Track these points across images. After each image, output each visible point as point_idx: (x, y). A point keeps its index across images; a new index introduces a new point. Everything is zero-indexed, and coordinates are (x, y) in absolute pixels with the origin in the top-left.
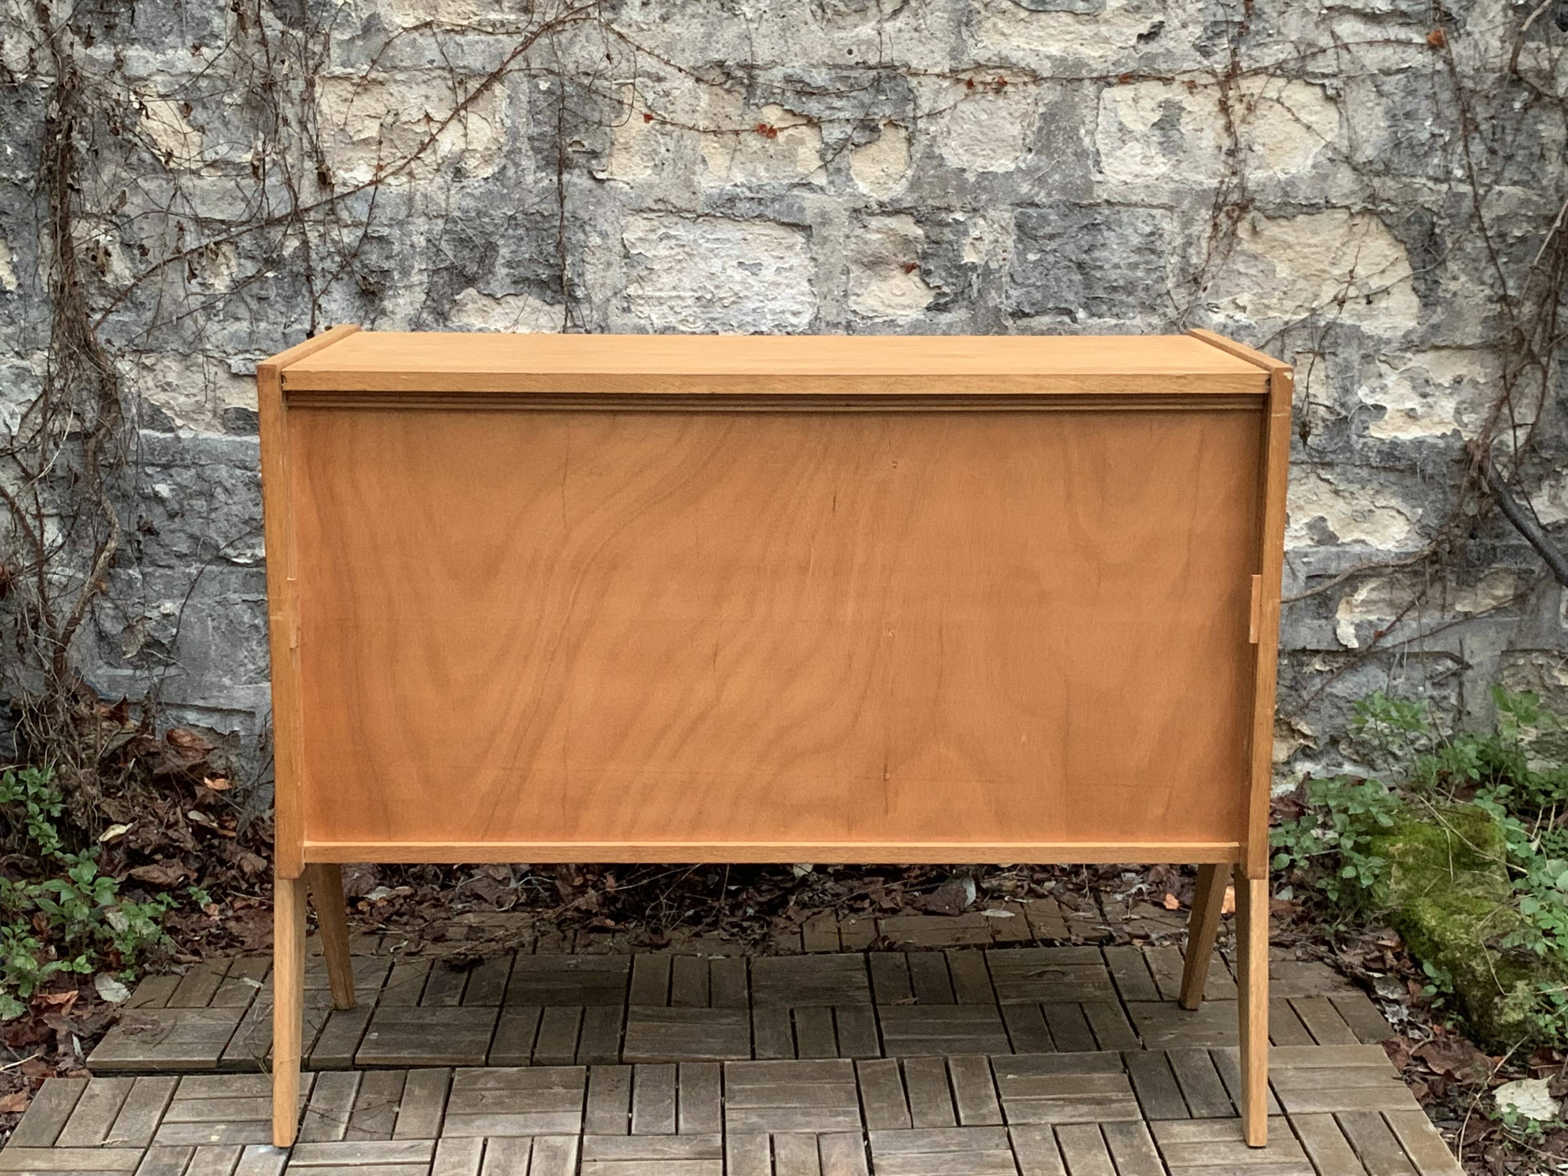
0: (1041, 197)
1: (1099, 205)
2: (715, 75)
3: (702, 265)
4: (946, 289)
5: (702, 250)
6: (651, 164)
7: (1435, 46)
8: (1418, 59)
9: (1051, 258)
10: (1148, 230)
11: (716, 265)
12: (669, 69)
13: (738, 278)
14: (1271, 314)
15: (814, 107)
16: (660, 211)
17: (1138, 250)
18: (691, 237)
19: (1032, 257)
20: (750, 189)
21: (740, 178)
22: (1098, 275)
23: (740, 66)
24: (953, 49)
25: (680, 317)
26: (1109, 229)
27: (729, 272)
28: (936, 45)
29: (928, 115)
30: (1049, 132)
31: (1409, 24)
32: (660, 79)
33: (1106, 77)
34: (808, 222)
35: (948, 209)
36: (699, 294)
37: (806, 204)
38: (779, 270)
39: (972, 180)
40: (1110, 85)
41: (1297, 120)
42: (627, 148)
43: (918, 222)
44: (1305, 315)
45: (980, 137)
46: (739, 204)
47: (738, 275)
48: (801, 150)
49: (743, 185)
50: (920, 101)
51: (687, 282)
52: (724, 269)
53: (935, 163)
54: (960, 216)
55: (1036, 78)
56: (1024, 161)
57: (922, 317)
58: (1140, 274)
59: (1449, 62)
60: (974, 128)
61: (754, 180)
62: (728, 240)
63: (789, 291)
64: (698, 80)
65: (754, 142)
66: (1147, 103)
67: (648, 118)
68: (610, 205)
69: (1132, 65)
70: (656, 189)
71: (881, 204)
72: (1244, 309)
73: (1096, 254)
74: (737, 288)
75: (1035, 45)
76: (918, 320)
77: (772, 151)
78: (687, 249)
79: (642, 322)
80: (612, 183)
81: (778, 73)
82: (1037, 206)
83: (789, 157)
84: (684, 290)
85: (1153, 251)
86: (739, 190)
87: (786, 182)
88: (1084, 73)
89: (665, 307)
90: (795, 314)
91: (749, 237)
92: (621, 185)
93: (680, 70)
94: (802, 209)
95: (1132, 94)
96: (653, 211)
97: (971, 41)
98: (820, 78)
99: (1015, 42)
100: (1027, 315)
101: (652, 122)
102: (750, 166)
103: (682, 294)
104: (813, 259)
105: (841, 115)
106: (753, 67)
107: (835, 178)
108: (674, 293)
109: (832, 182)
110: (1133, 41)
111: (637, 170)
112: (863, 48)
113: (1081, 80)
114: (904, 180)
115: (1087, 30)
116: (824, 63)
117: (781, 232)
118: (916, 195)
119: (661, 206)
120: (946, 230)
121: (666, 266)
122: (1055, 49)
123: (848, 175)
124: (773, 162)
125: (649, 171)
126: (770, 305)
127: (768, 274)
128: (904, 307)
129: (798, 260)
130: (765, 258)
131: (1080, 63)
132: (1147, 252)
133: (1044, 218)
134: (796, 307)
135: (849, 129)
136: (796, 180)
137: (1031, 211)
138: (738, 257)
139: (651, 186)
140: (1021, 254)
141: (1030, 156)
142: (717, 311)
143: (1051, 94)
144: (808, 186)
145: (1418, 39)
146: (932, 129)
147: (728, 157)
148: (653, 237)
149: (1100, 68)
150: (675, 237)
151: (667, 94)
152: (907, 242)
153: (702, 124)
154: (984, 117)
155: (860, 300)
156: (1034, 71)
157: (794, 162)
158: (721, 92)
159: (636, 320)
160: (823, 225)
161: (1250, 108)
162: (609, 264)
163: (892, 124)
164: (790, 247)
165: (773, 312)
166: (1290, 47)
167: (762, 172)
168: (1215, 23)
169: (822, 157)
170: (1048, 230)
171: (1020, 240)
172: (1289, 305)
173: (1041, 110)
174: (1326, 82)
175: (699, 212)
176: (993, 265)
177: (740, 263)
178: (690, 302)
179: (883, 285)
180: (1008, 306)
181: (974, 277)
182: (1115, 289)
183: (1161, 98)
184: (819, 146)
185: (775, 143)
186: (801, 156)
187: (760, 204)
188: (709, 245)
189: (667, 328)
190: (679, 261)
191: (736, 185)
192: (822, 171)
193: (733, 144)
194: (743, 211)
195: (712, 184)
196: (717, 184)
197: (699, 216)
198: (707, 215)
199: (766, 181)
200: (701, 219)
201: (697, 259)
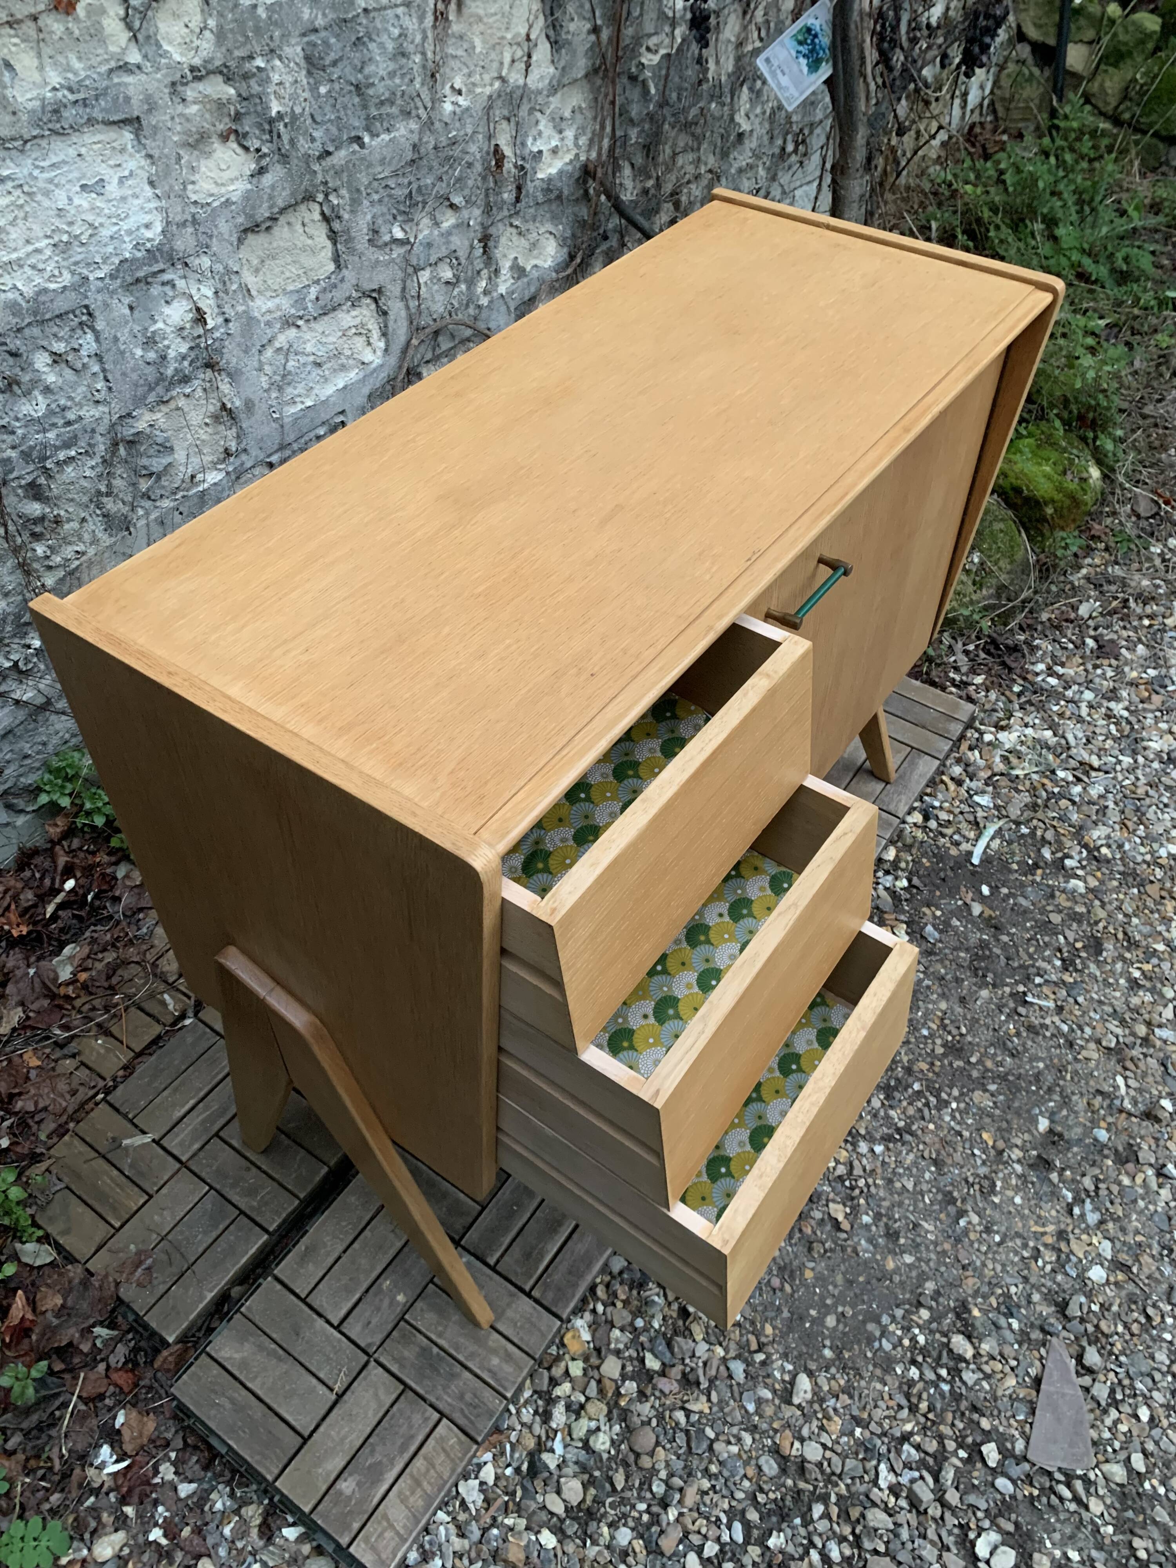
0: (320, 22)
1: (358, 15)
3: (46, 203)
4: (265, 150)
5: (41, 184)
9: (337, 86)
10: (396, 32)
11: (61, 198)
13: (85, 205)
14: (478, 90)
17: (394, 58)
18: (26, 172)
19: (323, 90)
20: (71, 90)
21: (55, 79)
22: (371, 92)
25: (47, 275)
26: (371, 39)
27: (77, 201)
34: (136, 114)
35: (251, 57)
36: (56, 239)
37: (131, 91)
38: (122, 180)
39: (264, 16)
43: (228, 80)
44: (497, 84)
46: (65, 114)
47: (85, 201)
48: (105, 22)
49: (62, 86)
51: (38, 230)
52: (70, 199)
54: (260, 62)
57: (249, 186)
58: (397, 81)
61: (70, 75)
62: (64, 162)
63: (136, 202)
65: (56, 25)
71: (193, 69)
72: (460, 93)
73: (367, 71)
74: (90, 218)
76: (248, 191)
77: (77, 32)
78: (26, 188)
79: (10, 295)
82: (316, 30)
83: (96, 34)
84: (38, 239)
85: (403, 55)
86: (59, 94)
87: (104, 69)
89: (27, 269)
90: (147, 226)
91: (83, 151)
94: (127, 99)
100: (329, 153)
102: (61, 59)
103: (38, 245)
104: (149, 156)
107: (146, 49)
108: (30, 248)
109: (145, 56)
114: (207, 33)
117: (111, 134)
118: (224, 49)
120: (253, 82)
123: (157, 41)
124: (82, 46)
126: (125, 226)
127: (112, 189)
128: (232, 180)
129: (135, 162)
130: (104, 171)
132: (399, 57)
133: (326, 43)
134: (147, 218)
136: (113, 64)
137: (313, 37)
138: (79, 180)
140: (314, 89)
142: (78, 253)
144: (125, 68)
147: (32, 54)
152: (220, 105)
155: (197, 187)
157: (103, 41)
160: (150, 111)
164: (123, 150)
165: (129, 232)
167: (77, 65)
169: (129, 27)
170: (332, 56)
171: (310, 73)
172: (487, 78)
175: (27, 136)
176: (298, 110)
177: (83, 187)
178: (48, 252)
179: (211, 163)
180: (316, 149)
181: (281, 127)
182: (382, 103)
184: (122, 12)
185: (77, 20)
186: (108, 31)
187: (85, 106)
188: (46, 175)
189: (38, 293)
190: (21, 206)
191: (55, 89)
192: (133, 44)
193: (33, 33)
194: (71, 120)
195: (29, 96)
196: (35, 93)
197: (26, 142)
198: (35, 137)
199: (83, 74)
200: (29, 144)
201: (39, 197)
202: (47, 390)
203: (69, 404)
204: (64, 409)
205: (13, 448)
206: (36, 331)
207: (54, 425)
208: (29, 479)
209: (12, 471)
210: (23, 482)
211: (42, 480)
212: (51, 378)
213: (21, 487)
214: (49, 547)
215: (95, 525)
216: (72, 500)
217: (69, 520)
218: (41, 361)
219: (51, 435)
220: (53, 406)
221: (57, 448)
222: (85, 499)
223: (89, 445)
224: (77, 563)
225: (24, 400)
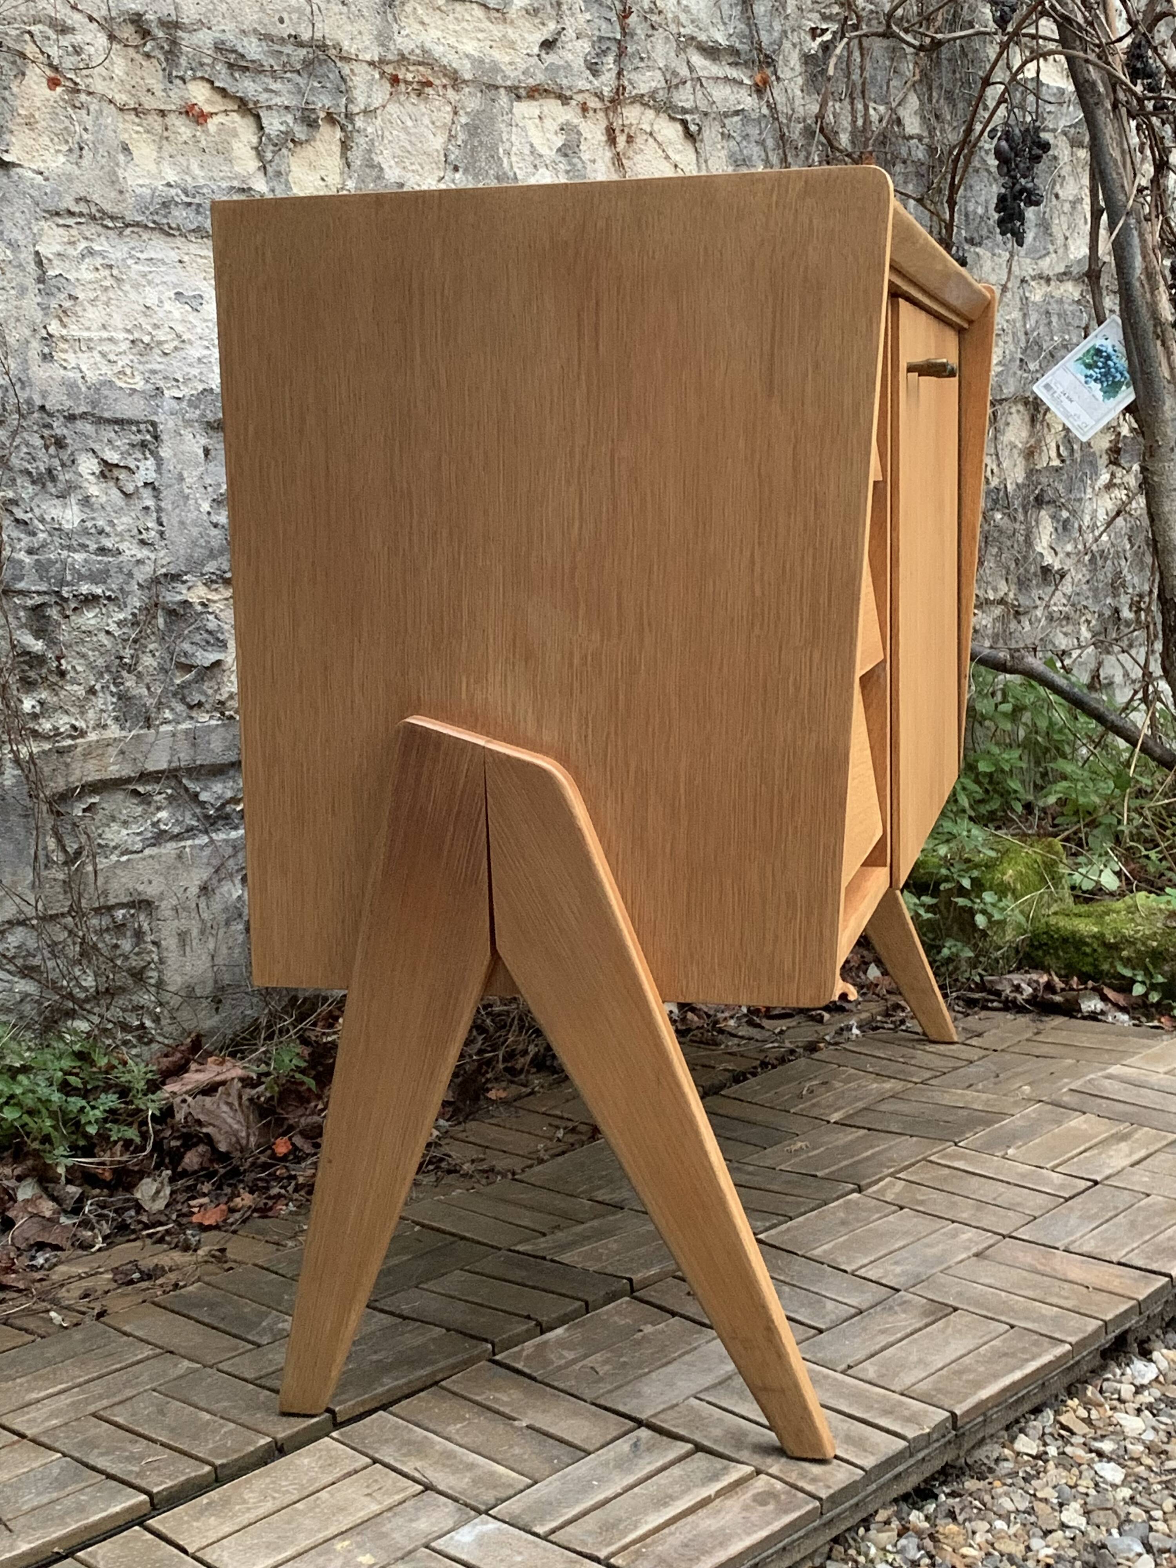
2: (128, 32)
3: (133, 295)
5: (133, 275)
6: (65, 148)
7: (759, 90)
8: (749, 102)
11: (151, 297)
12: (77, 16)
13: (177, 315)
15: (248, 87)
16: (81, 215)
18: (119, 255)
20: (185, 191)
21: (171, 176)
23: (163, 23)
24: (380, 34)
25: (118, 368)
27: (167, 306)
28: (361, 25)
29: (365, 112)
30: (474, 148)
31: (737, 64)
32: (64, 30)
33: (517, 88)
36: (136, 335)
40: (519, 97)
41: (667, 157)
42: (30, 123)
45: (409, 148)
46: (175, 212)
47: (177, 310)
48: (236, 145)
49: (178, 186)
50: (356, 93)
51: (117, 320)
52: (161, 301)
53: (375, 173)
55: (456, 81)
56: (453, 181)
59: (772, 107)
60: (403, 136)
61: (189, 180)
62: (162, 261)
64: (112, 37)
65: (183, 129)
66: (552, 126)
67: (53, 83)
68: (18, 202)
69: (540, 78)
70: (76, 183)
74: (179, 328)
75: (452, 41)
77: (203, 144)
78: (115, 272)
79: (71, 374)
80: (18, 170)
81: (205, 38)
83: (223, 152)
84: (115, 329)
86: (173, 192)
87: (224, 185)
88: (499, 81)
89: (95, 353)
91: (186, 259)
92: (31, 174)
93: (91, 19)
95: (537, 112)
96: (71, 213)
97: (396, 27)
98: (253, 49)
99: (435, 33)
101: (59, 89)
102: (182, 161)
103: (114, 335)
105: (277, 100)
106: (177, 25)
107: (274, 183)
108: (105, 334)
109: (272, 191)
110: (536, 50)
111: (47, 156)
112: (295, 16)
113: (497, 88)
115: (497, 30)
116: (255, 30)
119: (82, 208)
121: (92, 295)
122: (470, 47)
123: (287, 181)
124: (205, 157)
125: (62, 159)
127: (210, 310)
130: (205, 288)
131: (495, 68)
135: (289, 119)
136: (236, 184)
138: (175, 286)
139: (70, 178)
141: (458, 176)
142: (156, 362)
143: (472, 101)
144: (247, 192)
145: (747, 81)
146: (370, 130)
147: (154, 147)
148: (72, 252)
149: (513, 75)
150: (100, 253)
151: (77, 51)
153: (121, 98)
154: (409, 123)
156: (456, 72)
157: (229, 160)
158: (139, 58)
159: (62, 372)
161: (630, 139)
162: (23, 291)
163: (331, 119)
166: (658, 74)
167: (197, 171)
168: (601, 39)
169: (260, 155)
173: (464, 120)
174: (688, 117)
175: (128, 219)
177: (178, 294)
178: (124, 347)
183: (561, 121)
184: (255, 140)
185: (206, 132)
186: (236, 153)
187: (198, 213)
188: (139, 267)
189: (103, 384)
190: (106, 289)
191: (169, 185)
192: (261, 174)
193: (159, 129)
194: (179, 221)
195: (141, 182)
196: (147, 182)
197: (127, 226)
198: (137, 224)
199: (202, 182)
200: (130, 229)
201: (127, 287)
202: (86, 501)
203: (108, 529)
204: (101, 532)
205: (30, 552)
206: (88, 428)
207: (84, 547)
208: (38, 600)
209: (21, 578)
210: (30, 602)
211: (53, 613)
212: (94, 489)
213: (25, 608)
214: (41, 703)
215: (104, 701)
216: (84, 656)
217: (73, 682)
218: (88, 465)
219: (79, 557)
220: (89, 524)
221: (81, 577)
222: (100, 662)
223: (122, 590)
224: (70, 742)
225: (56, 501)
